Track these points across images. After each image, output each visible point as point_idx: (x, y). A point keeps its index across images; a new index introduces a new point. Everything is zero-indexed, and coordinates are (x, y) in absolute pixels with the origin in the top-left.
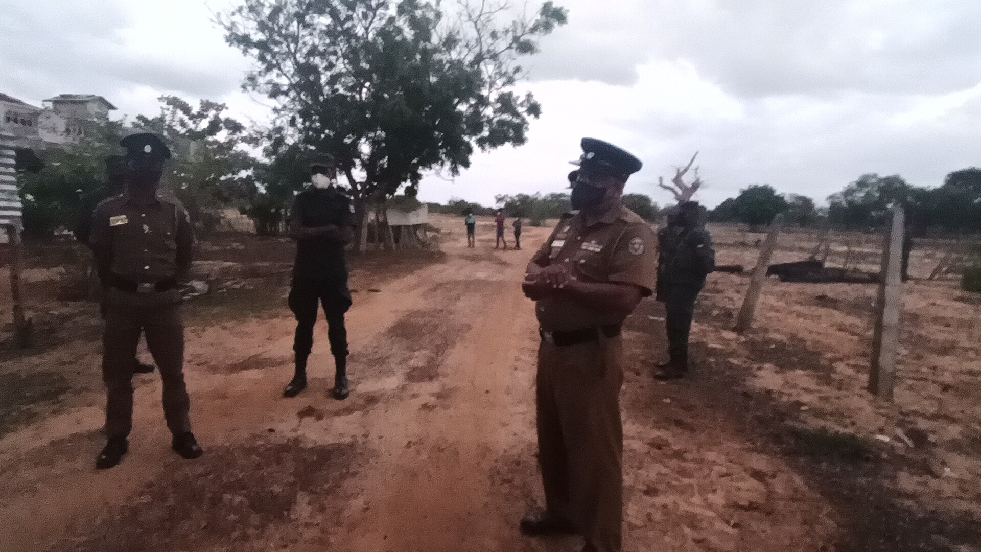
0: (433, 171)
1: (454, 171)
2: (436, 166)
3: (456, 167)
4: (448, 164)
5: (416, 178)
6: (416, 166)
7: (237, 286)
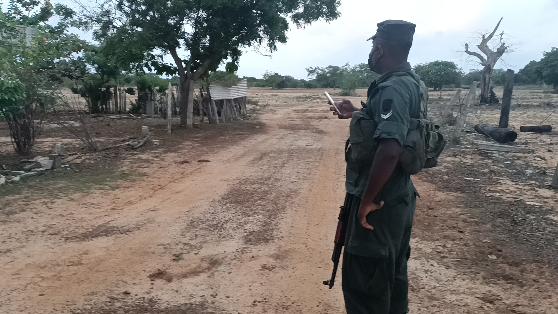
0: (252, 47)
1: (272, 46)
2: (255, 43)
3: (273, 43)
4: (266, 41)
5: (236, 54)
6: (237, 43)
7: (78, 161)
